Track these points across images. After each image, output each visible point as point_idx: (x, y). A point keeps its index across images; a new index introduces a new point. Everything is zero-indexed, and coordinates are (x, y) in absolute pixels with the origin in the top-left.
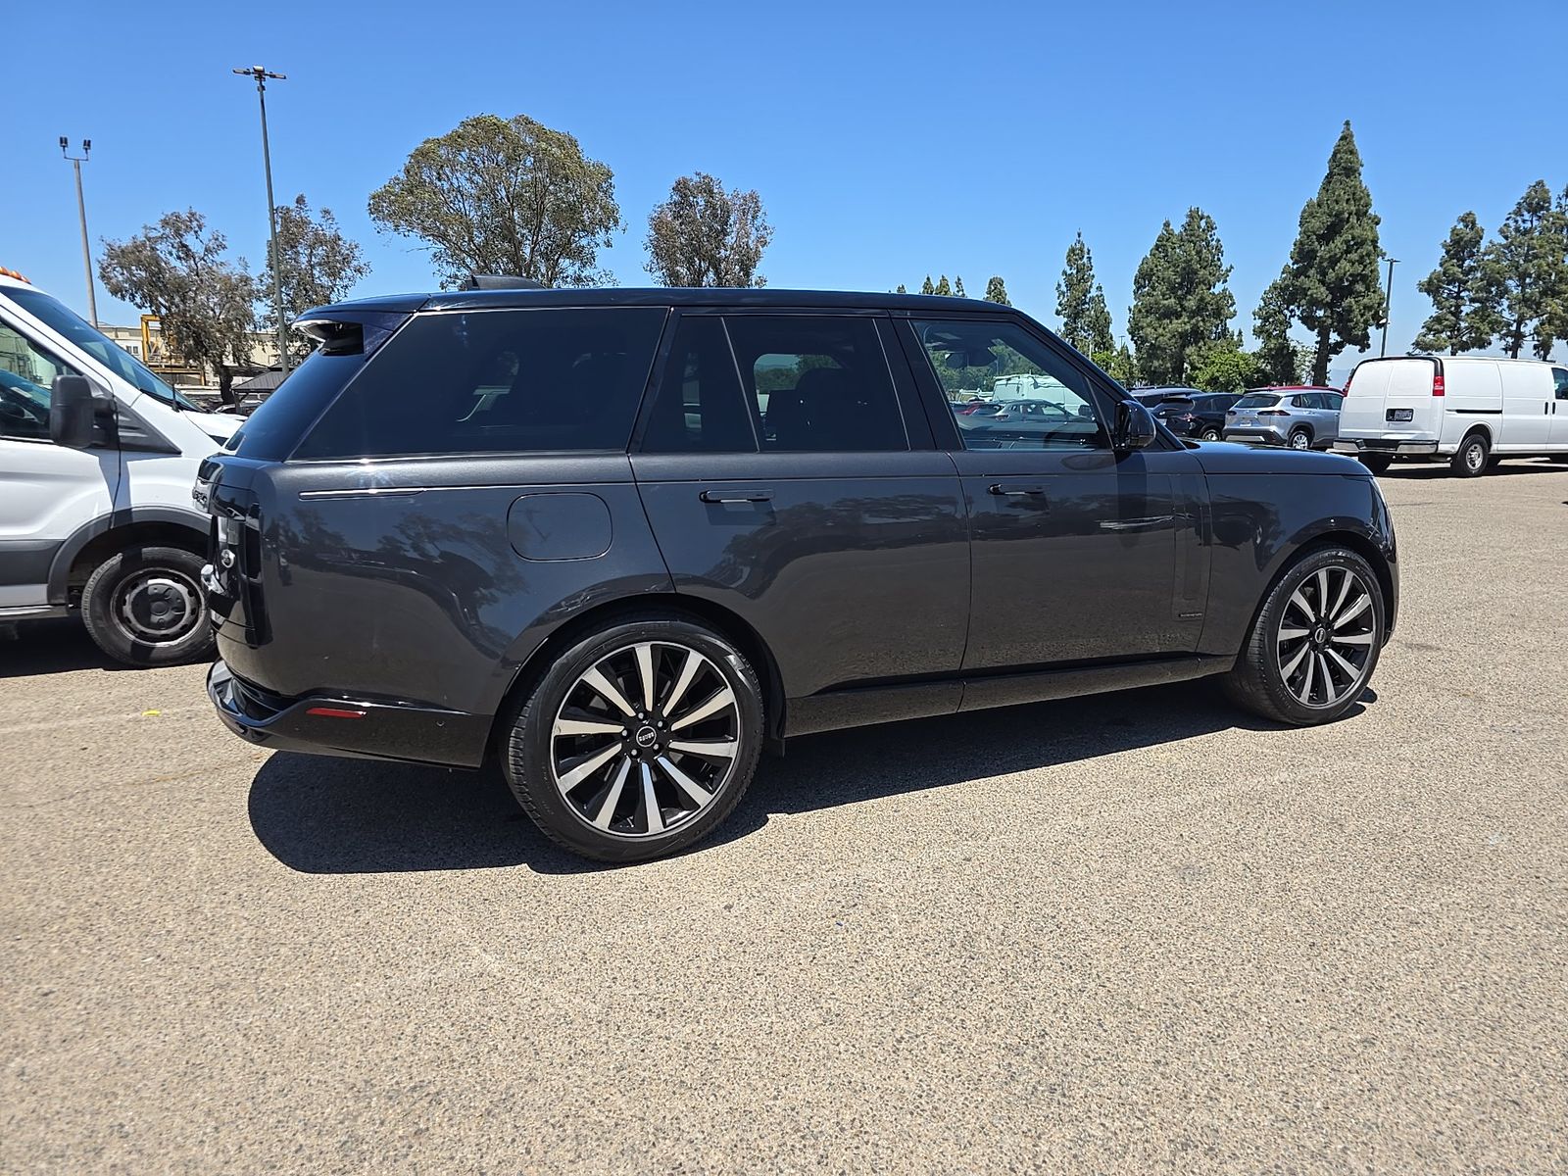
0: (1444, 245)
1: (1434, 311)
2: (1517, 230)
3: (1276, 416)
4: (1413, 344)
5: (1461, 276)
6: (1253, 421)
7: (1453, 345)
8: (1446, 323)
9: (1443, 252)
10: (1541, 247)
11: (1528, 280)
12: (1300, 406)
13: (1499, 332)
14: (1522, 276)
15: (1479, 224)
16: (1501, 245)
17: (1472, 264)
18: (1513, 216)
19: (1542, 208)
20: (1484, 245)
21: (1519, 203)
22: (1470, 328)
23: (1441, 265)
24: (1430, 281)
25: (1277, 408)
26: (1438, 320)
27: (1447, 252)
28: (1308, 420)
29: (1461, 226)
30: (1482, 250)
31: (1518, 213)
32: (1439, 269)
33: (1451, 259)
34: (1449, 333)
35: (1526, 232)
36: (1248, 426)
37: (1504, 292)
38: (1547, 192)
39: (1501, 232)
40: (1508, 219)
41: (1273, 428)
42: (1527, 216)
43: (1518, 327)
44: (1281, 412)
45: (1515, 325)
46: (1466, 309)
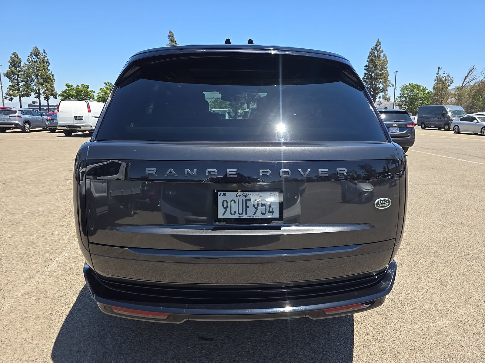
0: (9, 62)
1: (10, 84)
2: (32, 61)
3: (17, 118)
4: (6, 94)
5: (17, 73)
6: (7, 119)
7: (19, 95)
8: (15, 88)
9: (9, 64)
10: (41, 67)
11: (39, 77)
12: (24, 114)
13: (33, 92)
14: (37, 76)
15: (19, 57)
16: (28, 64)
17: (20, 69)
18: (30, 56)
19: (38, 55)
20: (22, 64)
21: (31, 52)
22: (24, 90)
23: (9, 68)
24: (7, 73)
25: (16, 115)
26: (13, 86)
27: (11, 64)
28: (28, 119)
29: (13, 56)
30: (22, 65)
31: (31, 55)
32: (9, 69)
33: (13, 67)
34: (17, 91)
35: (35, 62)
36: (6, 121)
37: (32, 80)
38: (39, 50)
39: (27, 60)
40: (28, 57)
41: (17, 122)
42: (34, 57)
43: (39, 91)
44: (19, 116)
45: (38, 90)
46: (21, 84)
